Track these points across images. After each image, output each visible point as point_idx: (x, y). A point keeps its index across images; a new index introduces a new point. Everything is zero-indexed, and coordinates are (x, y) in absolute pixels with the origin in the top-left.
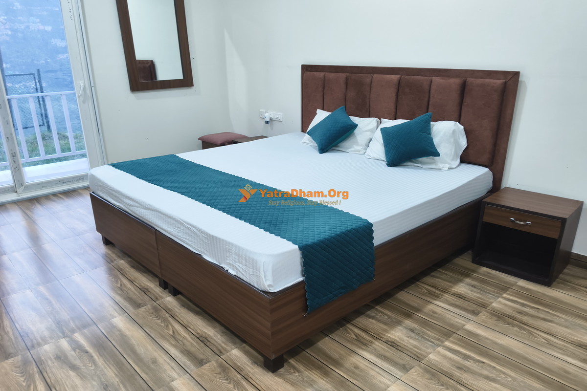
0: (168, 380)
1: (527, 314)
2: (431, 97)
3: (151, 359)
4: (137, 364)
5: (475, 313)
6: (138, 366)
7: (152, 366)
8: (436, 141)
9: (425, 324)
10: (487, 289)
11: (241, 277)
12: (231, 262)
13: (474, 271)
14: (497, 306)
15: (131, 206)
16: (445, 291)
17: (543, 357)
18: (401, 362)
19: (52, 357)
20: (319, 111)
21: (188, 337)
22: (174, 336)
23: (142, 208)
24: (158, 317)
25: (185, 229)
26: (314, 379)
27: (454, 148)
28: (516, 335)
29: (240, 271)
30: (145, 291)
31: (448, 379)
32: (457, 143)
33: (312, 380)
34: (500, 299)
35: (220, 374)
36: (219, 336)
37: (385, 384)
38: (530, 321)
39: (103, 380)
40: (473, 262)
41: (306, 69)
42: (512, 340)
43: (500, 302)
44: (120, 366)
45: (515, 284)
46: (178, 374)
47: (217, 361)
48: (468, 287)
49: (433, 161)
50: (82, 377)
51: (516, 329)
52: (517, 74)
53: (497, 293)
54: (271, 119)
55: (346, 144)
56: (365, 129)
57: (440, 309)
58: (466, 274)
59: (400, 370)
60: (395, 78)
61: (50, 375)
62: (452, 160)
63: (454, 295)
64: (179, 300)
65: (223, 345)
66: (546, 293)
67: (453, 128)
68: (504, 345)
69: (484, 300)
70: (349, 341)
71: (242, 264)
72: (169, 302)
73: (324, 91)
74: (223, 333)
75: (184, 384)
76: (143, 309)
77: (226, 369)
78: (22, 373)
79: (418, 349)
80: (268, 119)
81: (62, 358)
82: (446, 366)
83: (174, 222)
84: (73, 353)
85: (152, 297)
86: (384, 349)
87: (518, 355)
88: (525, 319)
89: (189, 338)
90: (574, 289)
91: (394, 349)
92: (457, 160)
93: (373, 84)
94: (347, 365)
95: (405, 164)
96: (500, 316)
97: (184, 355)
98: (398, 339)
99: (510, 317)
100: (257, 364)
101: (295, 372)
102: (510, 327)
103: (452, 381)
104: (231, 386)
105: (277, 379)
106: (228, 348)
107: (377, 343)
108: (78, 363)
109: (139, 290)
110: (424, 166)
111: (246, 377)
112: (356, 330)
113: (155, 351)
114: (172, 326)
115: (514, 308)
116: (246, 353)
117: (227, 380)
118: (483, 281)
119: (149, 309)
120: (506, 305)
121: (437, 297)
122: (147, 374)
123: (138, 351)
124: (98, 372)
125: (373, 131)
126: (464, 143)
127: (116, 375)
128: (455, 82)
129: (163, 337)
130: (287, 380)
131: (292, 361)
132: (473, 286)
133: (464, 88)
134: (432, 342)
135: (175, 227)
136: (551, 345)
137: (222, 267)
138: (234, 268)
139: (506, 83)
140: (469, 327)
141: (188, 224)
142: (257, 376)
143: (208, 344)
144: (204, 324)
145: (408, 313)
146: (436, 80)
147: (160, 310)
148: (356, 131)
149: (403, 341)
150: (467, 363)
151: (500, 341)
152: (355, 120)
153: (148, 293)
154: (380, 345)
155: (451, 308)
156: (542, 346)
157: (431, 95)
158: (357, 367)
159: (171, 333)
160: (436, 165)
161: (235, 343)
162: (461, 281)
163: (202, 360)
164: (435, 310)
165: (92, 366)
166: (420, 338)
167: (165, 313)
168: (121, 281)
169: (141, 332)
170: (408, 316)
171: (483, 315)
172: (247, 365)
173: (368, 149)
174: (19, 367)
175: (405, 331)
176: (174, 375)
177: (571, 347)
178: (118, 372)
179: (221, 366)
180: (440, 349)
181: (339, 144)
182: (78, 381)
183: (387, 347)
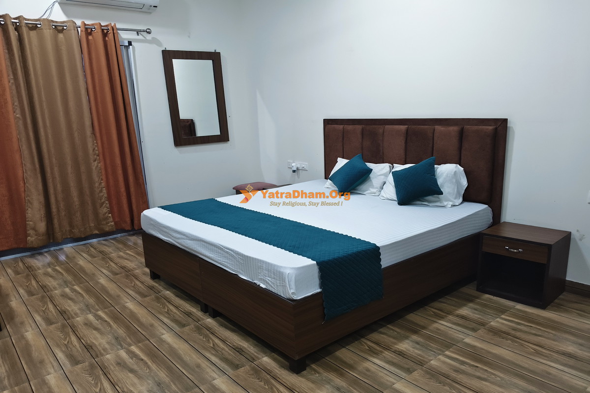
0: (210, 379)
1: (520, 331)
2: (435, 143)
3: (196, 364)
4: (184, 368)
5: (474, 330)
6: (185, 370)
7: (197, 369)
8: (440, 182)
9: (430, 338)
10: (487, 312)
11: (271, 289)
12: (262, 277)
13: (478, 298)
14: (495, 324)
15: (179, 239)
16: (450, 313)
17: (530, 363)
18: (406, 366)
19: (114, 364)
20: (339, 159)
21: (226, 348)
22: (214, 348)
23: (188, 240)
24: (200, 333)
25: (224, 253)
26: (332, 378)
27: (456, 188)
28: (508, 347)
29: (269, 284)
30: (188, 314)
31: (445, 379)
32: (458, 183)
33: (330, 379)
34: (498, 319)
35: (253, 375)
36: (252, 348)
37: (390, 382)
38: (523, 336)
39: (156, 379)
40: (477, 290)
41: (327, 122)
42: (505, 350)
43: (498, 321)
44: (170, 370)
45: (513, 308)
46: (218, 375)
47: (250, 366)
48: (470, 310)
49: (437, 199)
50: (140, 377)
51: (509, 342)
52: (505, 121)
53: (497, 315)
54: (298, 169)
55: (363, 187)
56: (379, 174)
57: (444, 327)
58: (470, 299)
59: (405, 373)
60: (403, 128)
61: (113, 376)
62: (455, 198)
63: (458, 316)
64: (217, 321)
65: (256, 354)
66: (540, 314)
67: (455, 170)
68: (496, 354)
69: (484, 320)
70: (362, 351)
71: (271, 278)
72: (209, 322)
73: (343, 141)
74: (256, 345)
75: (223, 383)
76: (187, 328)
77: (259, 371)
78: (91, 374)
79: (421, 357)
80: (295, 169)
81: (122, 364)
82: (445, 369)
83: (215, 249)
84: (131, 360)
85: (195, 319)
86: (392, 357)
87: (508, 361)
88: (518, 334)
89: (227, 350)
90: (566, 311)
91: (401, 357)
92: (460, 198)
93: (385, 134)
94: (360, 368)
95: (414, 203)
96: (496, 332)
97: (223, 361)
98: (404, 350)
99: (504, 333)
100: (284, 367)
101: (315, 374)
102: (504, 341)
103: (448, 380)
104: (262, 383)
105: (300, 379)
106: (260, 356)
107: (387, 353)
108: (135, 367)
109: (183, 313)
110: (430, 205)
111: (274, 377)
112: (369, 343)
113: (199, 358)
114: (213, 340)
115: (509, 326)
116: (275, 360)
117: (259, 379)
118: (485, 306)
119: (193, 329)
120: (503, 324)
121: (443, 318)
122: (192, 375)
123: (185, 359)
124: (152, 374)
125: (386, 175)
126: (464, 183)
127: (167, 376)
128: (454, 129)
129: (205, 348)
130: (308, 379)
131: (313, 366)
132: (475, 309)
133: (462, 134)
134: (434, 352)
135: (216, 252)
136: (538, 353)
137: (255, 283)
138: (265, 282)
139: (496, 129)
140: (468, 340)
141: (227, 248)
142: (284, 376)
143: (243, 353)
144: (239, 339)
145: (415, 330)
146: (438, 128)
147: (202, 328)
148: (371, 175)
149: (409, 351)
150: (463, 367)
151: (494, 351)
152: (370, 165)
153: (191, 316)
154: (389, 354)
155: (454, 327)
156: (531, 354)
157: (435, 142)
158: (368, 370)
159: (212, 345)
160: (441, 203)
161: (265, 353)
162: (464, 305)
163: (238, 365)
164: (439, 327)
165: (147, 370)
166: (424, 349)
167: (206, 331)
168: (168, 307)
169: (186, 345)
170: (415, 332)
171: (481, 332)
172: (276, 369)
173: (382, 191)
174: (87, 370)
175: (411, 344)
176: (215, 375)
177: (556, 355)
178: (168, 374)
179: (253, 369)
180: (441, 357)
181: (357, 188)
182: (136, 380)
183: (395, 355)
